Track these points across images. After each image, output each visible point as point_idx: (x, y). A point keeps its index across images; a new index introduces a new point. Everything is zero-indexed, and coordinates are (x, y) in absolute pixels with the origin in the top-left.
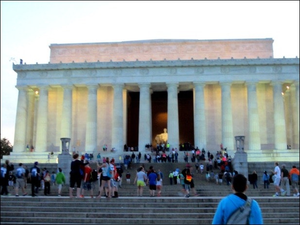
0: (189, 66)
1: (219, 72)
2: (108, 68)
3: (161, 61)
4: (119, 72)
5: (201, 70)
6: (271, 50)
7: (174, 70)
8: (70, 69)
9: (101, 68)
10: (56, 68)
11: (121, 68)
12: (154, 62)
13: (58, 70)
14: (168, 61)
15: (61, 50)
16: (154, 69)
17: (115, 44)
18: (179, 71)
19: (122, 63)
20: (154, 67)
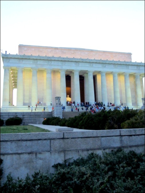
0: (99, 63)
1: (113, 67)
2: (58, 61)
3: (86, 59)
4: (64, 63)
5: (104, 65)
6: (131, 58)
7: (91, 64)
8: (37, 59)
9: (55, 60)
10: (29, 58)
11: (65, 61)
12: (83, 60)
13: (29, 59)
14: (89, 60)
15: (25, 49)
16: (82, 63)
17: (56, 48)
18: (94, 65)
19: (66, 58)
20: (82, 62)
